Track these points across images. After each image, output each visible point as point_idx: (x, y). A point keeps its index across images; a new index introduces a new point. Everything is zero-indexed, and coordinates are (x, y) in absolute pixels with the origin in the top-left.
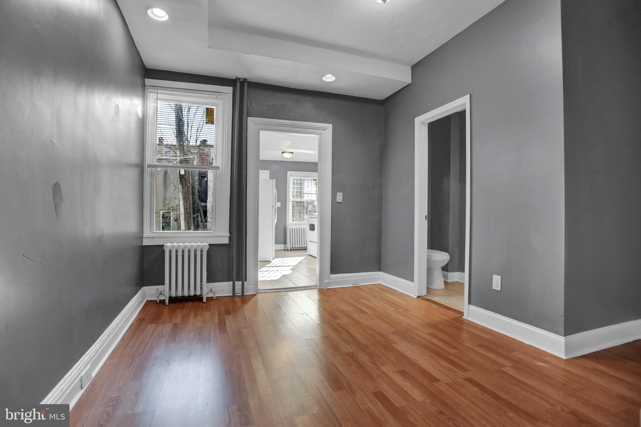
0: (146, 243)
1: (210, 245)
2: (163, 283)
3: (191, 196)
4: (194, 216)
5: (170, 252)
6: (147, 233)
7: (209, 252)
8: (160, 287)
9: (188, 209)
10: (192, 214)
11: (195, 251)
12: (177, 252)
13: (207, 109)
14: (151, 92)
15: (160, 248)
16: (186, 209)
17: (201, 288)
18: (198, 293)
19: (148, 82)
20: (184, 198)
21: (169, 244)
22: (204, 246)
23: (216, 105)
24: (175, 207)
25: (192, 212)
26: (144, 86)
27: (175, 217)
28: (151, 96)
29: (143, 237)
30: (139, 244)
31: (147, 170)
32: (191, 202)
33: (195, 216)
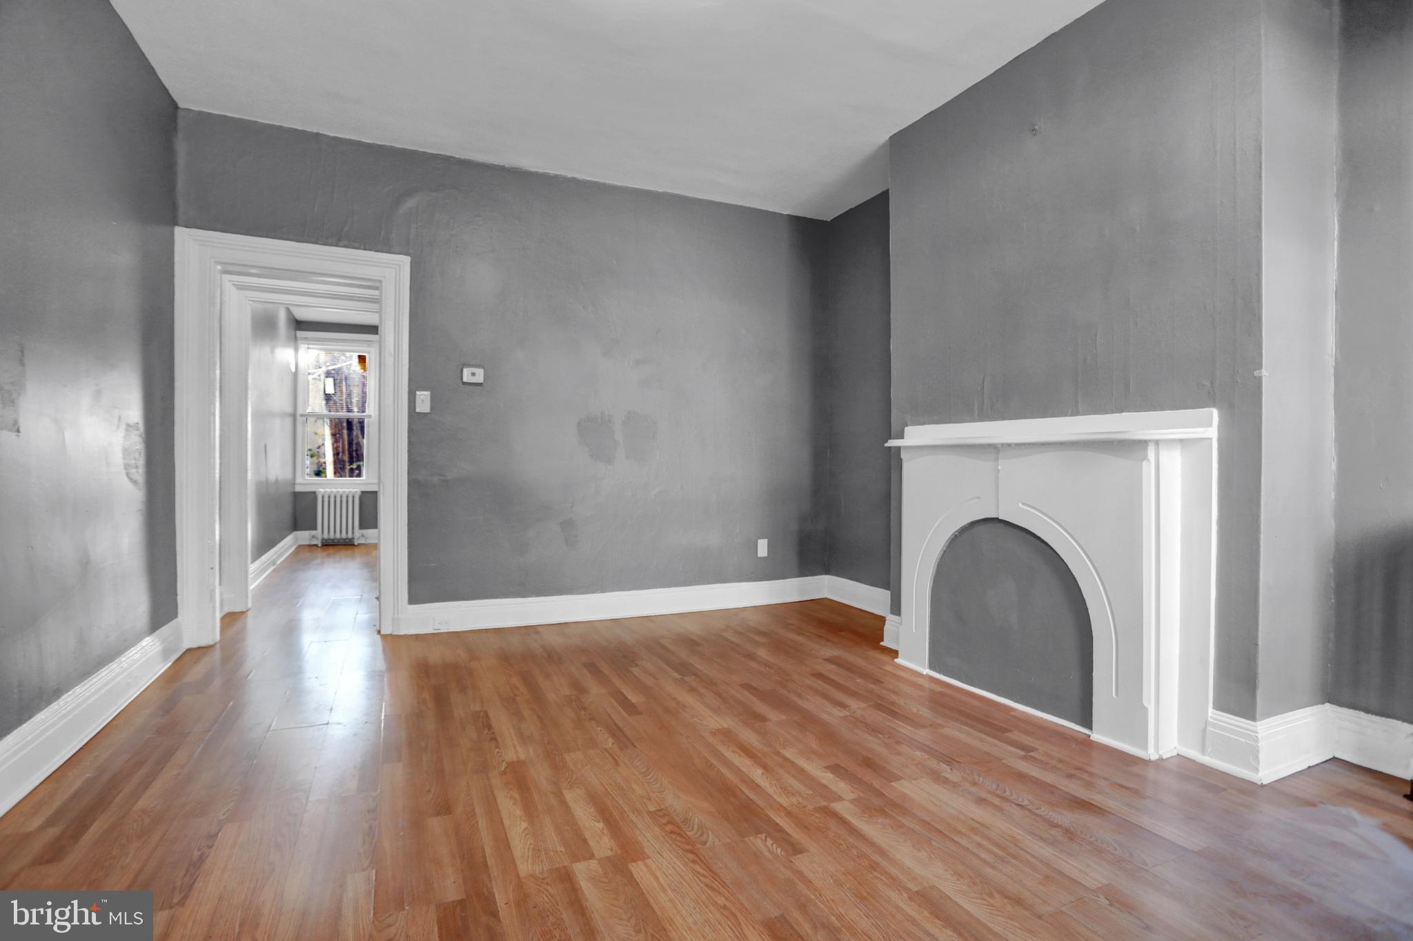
0: (298, 489)
1: (363, 492)
2: (315, 528)
3: (345, 432)
4: (351, 466)
5: (323, 497)
6: (299, 480)
7: (361, 498)
8: (313, 532)
9: (341, 454)
10: (347, 464)
11: (347, 497)
12: (329, 497)
13: (359, 356)
14: (302, 345)
15: (314, 494)
16: (336, 454)
17: (353, 533)
18: (350, 535)
19: (300, 334)
20: (334, 435)
21: (321, 490)
22: (356, 492)
23: (369, 352)
24: (315, 451)
25: (346, 458)
26: (296, 338)
27: (316, 469)
28: (303, 348)
29: (294, 484)
30: (291, 490)
31: (299, 419)
32: (346, 443)
33: (354, 466)
